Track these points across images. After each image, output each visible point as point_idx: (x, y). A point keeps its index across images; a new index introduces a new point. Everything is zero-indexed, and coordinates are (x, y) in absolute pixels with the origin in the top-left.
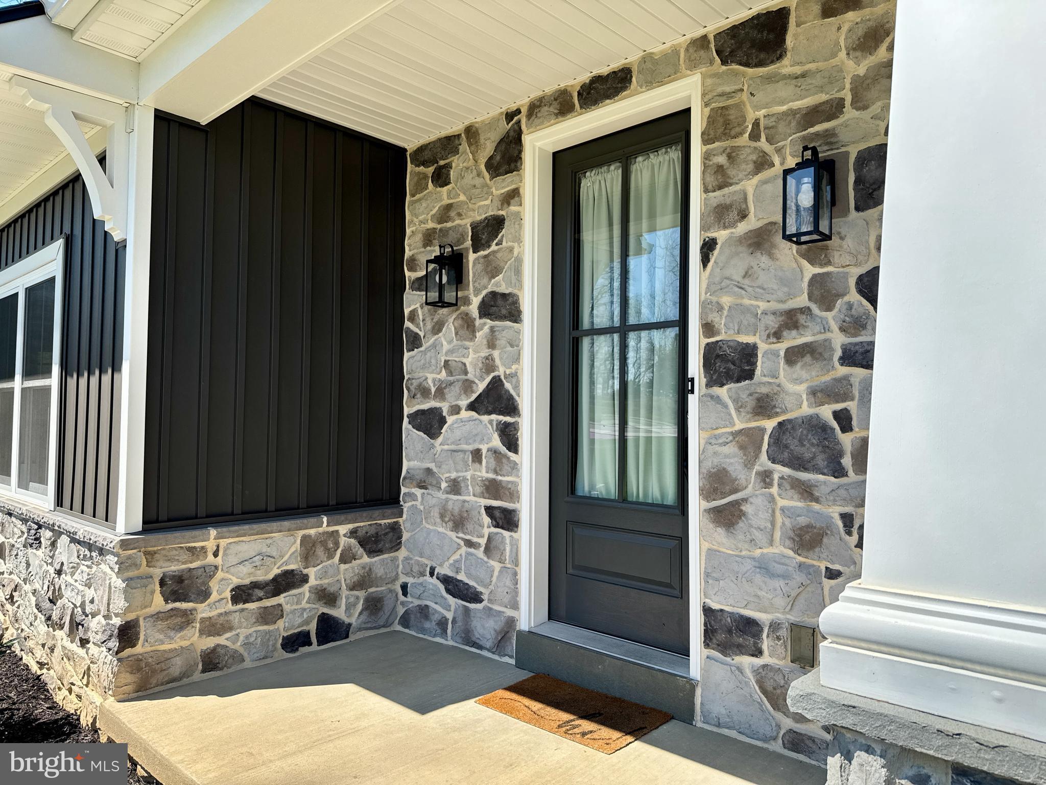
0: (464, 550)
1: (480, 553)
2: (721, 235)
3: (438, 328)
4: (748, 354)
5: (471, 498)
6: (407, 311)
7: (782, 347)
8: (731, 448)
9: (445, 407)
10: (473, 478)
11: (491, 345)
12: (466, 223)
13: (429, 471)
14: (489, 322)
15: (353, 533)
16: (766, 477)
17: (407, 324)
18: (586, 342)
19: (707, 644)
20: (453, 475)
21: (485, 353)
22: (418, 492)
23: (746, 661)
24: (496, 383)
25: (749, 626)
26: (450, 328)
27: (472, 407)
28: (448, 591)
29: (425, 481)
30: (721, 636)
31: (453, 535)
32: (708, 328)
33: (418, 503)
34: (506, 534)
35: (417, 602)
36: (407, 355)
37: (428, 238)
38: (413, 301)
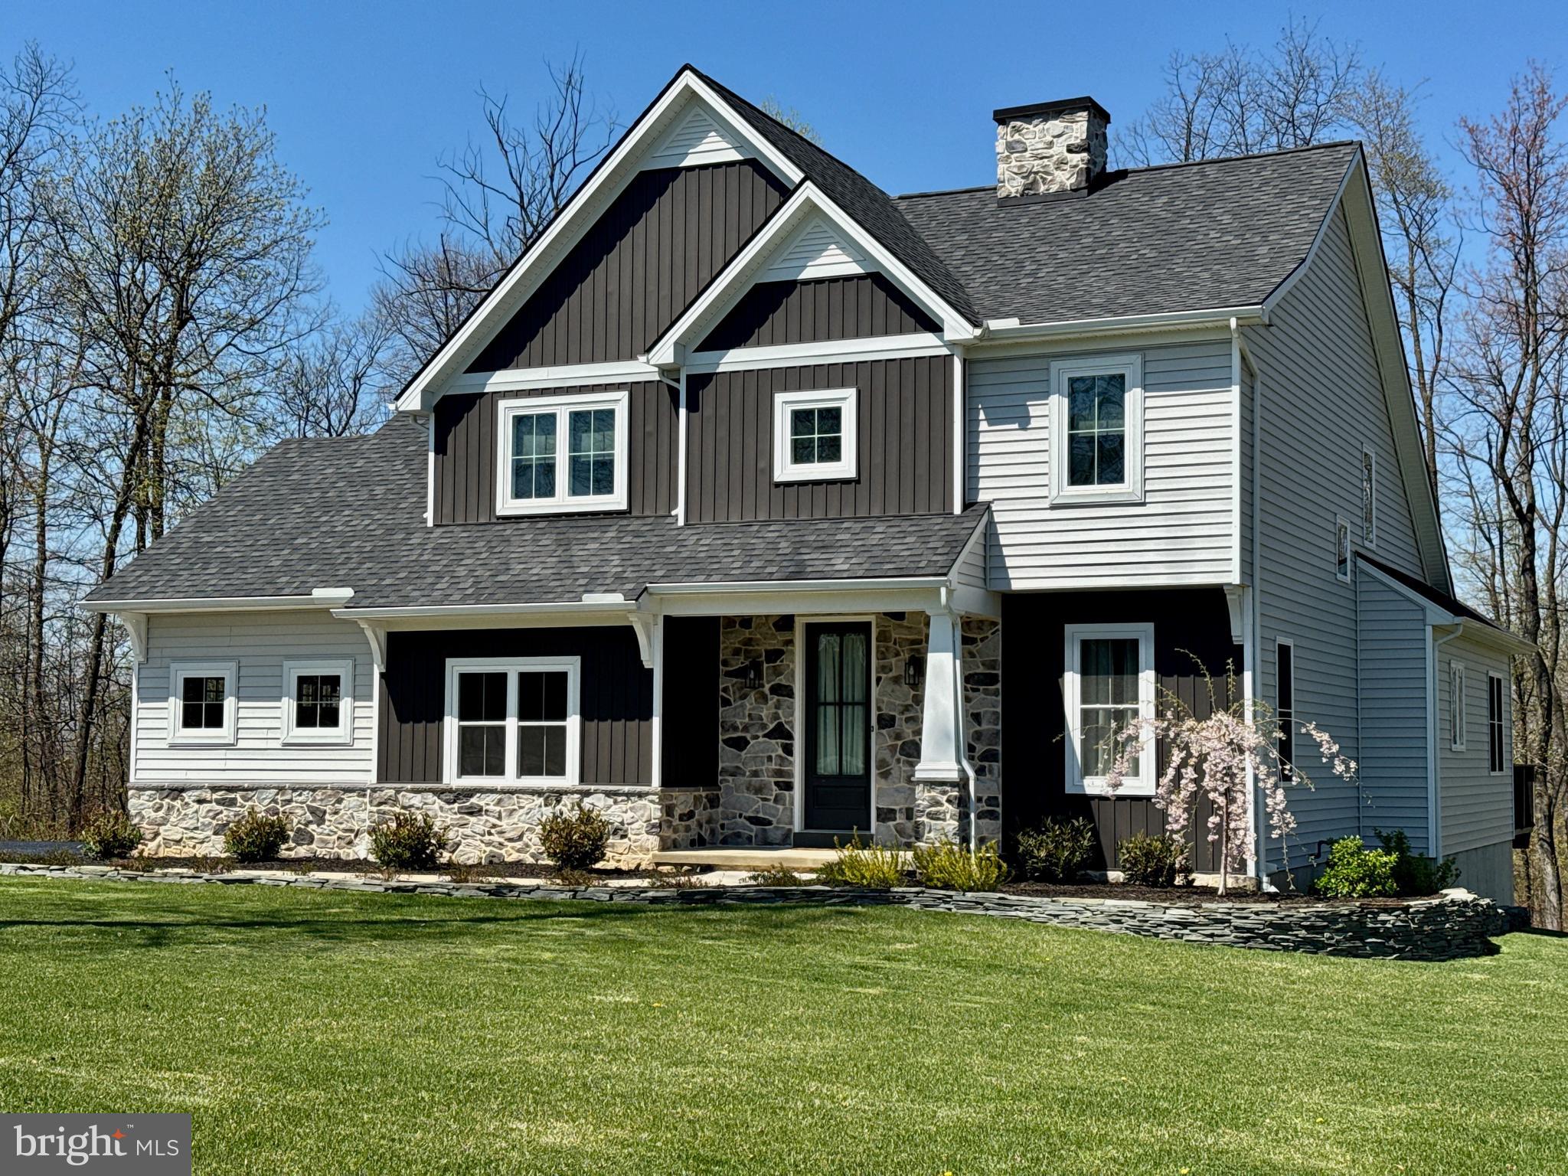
0: (761, 803)
1: (771, 803)
2: (883, 676)
3: (744, 697)
4: (893, 718)
5: (766, 778)
6: (721, 687)
7: (904, 717)
8: (887, 751)
9: (748, 736)
10: (767, 769)
11: (778, 706)
12: (762, 649)
13: (737, 767)
14: (776, 697)
15: (707, 797)
16: (898, 761)
17: (721, 693)
18: (822, 708)
19: (878, 820)
20: (754, 768)
21: (774, 711)
22: (730, 778)
23: (891, 824)
24: (780, 725)
25: (893, 811)
26: (752, 696)
27: (765, 736)
28: (752, 823)
29: (735, 772)
30: (883, 816)
31: (755, 797)
32: (879, 709)
33: (731, 784)
34: (787, 793)
35: (730, 832)
36: (721, 709)
37: (736, 652)
38: (724, 682)
